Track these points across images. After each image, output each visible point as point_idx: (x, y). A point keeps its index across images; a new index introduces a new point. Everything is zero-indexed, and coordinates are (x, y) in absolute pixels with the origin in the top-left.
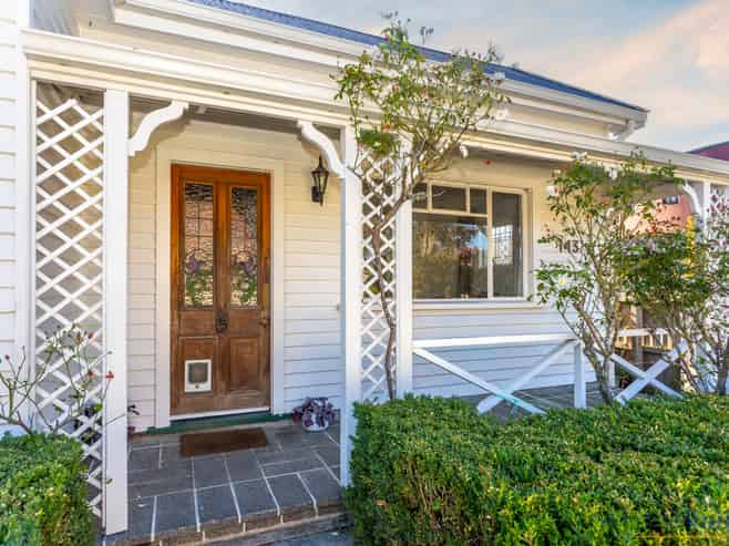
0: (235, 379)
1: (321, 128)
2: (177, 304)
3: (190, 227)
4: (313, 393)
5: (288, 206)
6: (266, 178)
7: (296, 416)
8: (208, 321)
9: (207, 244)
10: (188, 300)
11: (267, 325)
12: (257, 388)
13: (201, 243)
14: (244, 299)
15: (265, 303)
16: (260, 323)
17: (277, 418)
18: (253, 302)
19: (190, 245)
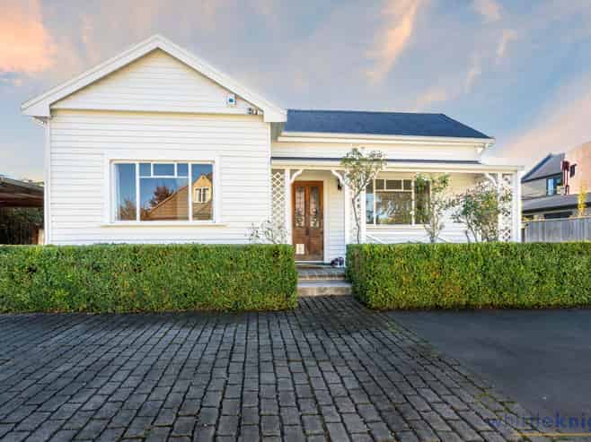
0: (312, 250)
1: (337, 171)
2: (294, 225)
3: (298, 201)
4: (337, 257)
5: (329, 193)
6: (322, 182)
7: (333, 263)
8: (303, 231)
9: (303, 206)
10: (297, 225)
11: (322, 233)
12: (319, 254)
13: (301, 206)
14: (315, 224)
15: (321, 225)
16: (320, 233)
17: (327, 264)
18: (318, 225)
19: (297, 206)
